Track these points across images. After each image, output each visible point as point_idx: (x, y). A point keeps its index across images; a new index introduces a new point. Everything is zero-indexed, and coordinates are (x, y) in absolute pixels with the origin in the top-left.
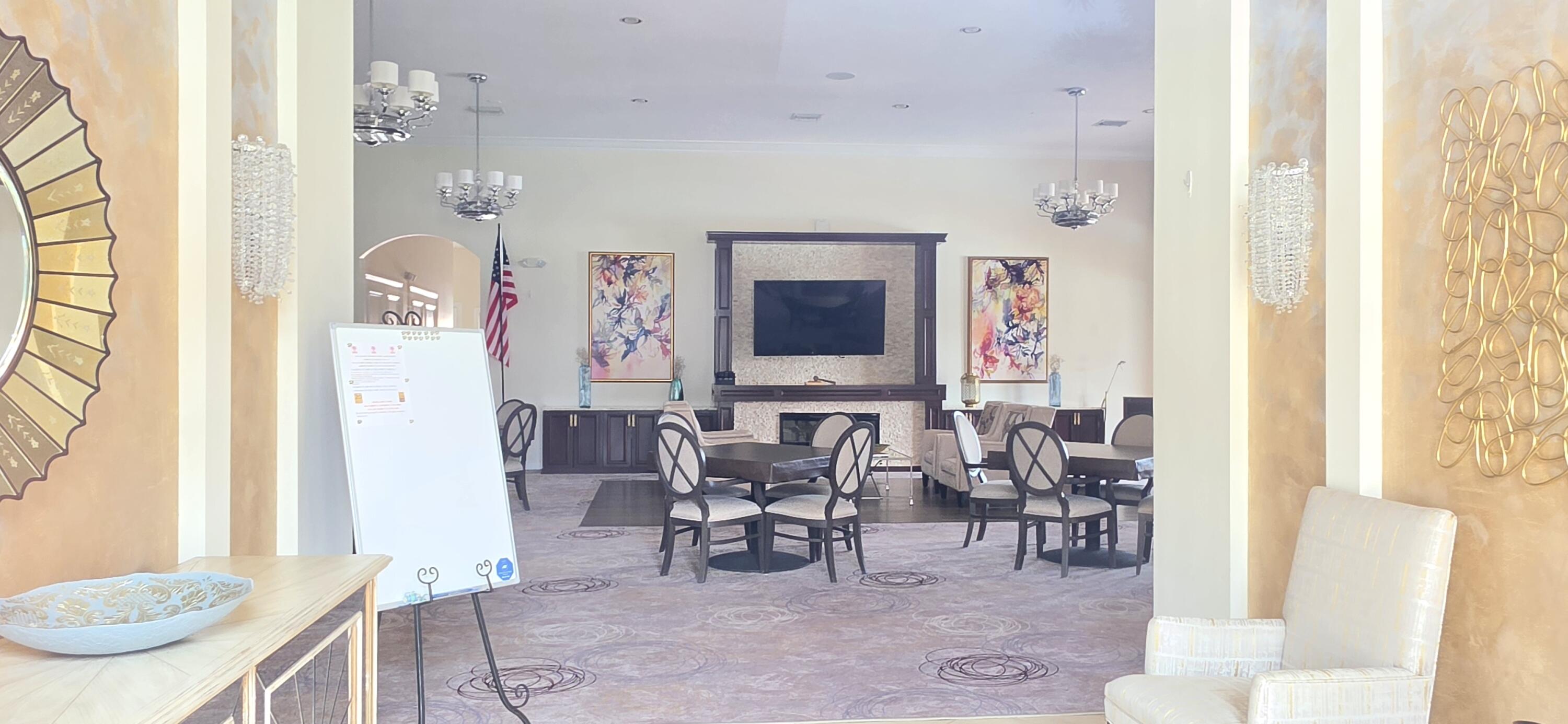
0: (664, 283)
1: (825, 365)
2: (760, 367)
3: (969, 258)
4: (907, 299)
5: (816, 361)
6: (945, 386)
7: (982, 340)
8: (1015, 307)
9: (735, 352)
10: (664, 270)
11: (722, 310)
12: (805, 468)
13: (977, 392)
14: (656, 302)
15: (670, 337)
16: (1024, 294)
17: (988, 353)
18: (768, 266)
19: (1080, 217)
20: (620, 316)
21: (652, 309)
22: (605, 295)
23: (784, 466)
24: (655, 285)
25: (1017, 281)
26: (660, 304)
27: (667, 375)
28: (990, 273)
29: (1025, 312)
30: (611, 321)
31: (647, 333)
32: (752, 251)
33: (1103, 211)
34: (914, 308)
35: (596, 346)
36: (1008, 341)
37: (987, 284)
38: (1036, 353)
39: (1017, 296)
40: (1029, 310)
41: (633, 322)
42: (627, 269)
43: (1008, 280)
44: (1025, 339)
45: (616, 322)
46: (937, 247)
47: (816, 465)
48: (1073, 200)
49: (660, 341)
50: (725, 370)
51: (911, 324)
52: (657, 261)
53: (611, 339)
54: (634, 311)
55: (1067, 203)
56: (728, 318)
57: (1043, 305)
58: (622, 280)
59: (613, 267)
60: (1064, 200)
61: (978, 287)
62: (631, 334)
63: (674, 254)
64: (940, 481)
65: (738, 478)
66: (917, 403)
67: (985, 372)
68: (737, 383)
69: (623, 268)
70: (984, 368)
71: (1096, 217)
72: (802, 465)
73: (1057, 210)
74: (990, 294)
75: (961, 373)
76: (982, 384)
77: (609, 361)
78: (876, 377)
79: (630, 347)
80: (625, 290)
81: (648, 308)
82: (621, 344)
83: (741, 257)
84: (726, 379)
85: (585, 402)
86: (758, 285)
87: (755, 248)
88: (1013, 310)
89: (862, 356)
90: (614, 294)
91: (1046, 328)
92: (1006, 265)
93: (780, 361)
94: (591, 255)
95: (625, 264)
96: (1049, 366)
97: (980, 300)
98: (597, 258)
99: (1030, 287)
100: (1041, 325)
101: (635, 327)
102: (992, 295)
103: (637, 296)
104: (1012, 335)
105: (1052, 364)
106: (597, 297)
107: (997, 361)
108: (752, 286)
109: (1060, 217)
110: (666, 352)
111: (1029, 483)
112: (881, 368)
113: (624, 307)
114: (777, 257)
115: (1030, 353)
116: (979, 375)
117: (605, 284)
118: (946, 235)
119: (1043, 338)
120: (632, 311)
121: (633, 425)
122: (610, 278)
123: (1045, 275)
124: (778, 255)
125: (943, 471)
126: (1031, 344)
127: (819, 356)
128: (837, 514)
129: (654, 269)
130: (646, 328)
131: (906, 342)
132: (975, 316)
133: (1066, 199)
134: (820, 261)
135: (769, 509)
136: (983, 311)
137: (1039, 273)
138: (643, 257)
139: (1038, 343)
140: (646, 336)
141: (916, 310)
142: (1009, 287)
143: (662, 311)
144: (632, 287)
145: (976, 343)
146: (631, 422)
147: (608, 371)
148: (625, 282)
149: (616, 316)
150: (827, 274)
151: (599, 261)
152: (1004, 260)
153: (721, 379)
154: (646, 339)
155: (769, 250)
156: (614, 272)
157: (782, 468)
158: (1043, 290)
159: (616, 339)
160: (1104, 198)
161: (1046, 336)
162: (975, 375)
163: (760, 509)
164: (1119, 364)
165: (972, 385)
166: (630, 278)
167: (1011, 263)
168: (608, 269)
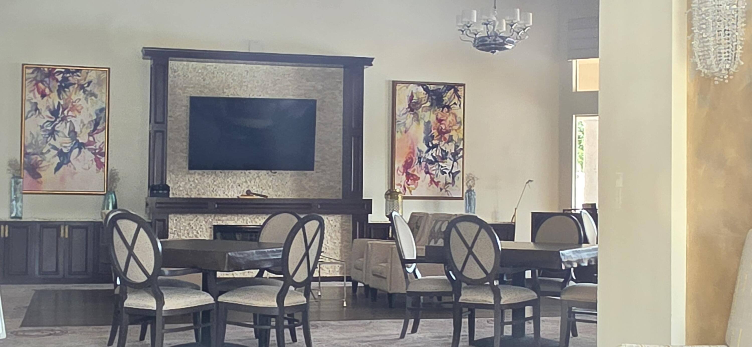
0: (99, 97)
1: (257, 180)
2: (194, 181)
3: (393, 82)
4: (335, 119)
5: (248, 176)
6: (371, 200)
7: (405, 160)
8: (434, 129)
9: (170, 166)
10: (99, 84)
11: (157, 125)
12: (257, 259)
13: (400, 208)
14: (91, 115)
15: (105, 150)
16: (443, 116)
17: (410, 171)
18: (202, 84)
19: (497, 42)
20: (53, 128)
21: (86, 122)
22: (39, 107)
23: (238, 256)
24: (89, 99)
25: (437, 105)
26: (94, 117)
27: (100, 187)
28: (412, 96)
29: (444, 133)
30: (45, 133)
31: (81, 146)
32: (188, 69)
33: (518, 38)
34: (342, 127)
35: (29, 158)
36: (428, 160)
37: (409, 107)
38: (453, 172)
39: (437, 119)
40: (448, 132)
41: (67, 134)
42: (61, 82)
43: (428, 104)
44: (444, 158)
45: (49, 135)
46: (365, 70)
47: (268, 256)
48: (492, 27)
49: (94, 154)
50: (159, 183)
51: (339, 144)
52: (92, 76)
53: (44, 151)
54: (68, 124)
55: (487, 28)
56: (164, 133)
57: (460, 127)
58: (56, 93)
59: (47, 79)
60: (485, 26)
61: (401, 109)
62: (65, 147)
63: (109, 69)
64: (371, 286)
65: (193, 267)
66: (345, 217)
67: (407, 189)
68: (171, 196)
69: (57, 81)
70: (406, 185)
71: (512, 43)
72: (256, 255)
73: (477, 36)
74: (412, 116)
75: (385, 189)
76: (404, 200)
77: (42, 174)
78: (306, 192)
79: (64, 160)
80: (59, 103)
81: (82, 122)
82: (55, 156)
83: (176, 74)
84: (161, 192)
85: (17, 213)
86: (193, 100)
87: (190, 66)
88: (433, 131)
89: (292, 172)
90: (48, 107)
91: (463, 149)
92: (427, 90)
93: (214, 176)
94: (24, 66)
95: (60, 77)
96: (465, 184)
97: (402, 121)
98: (30, 71)
99: (448, 111)
100: (458, 146)
101: (68, 140)
102: (414, 117)
103: (71, 110)
104: (432, 154)
105: (468, 182)
106: (30, 109)
107: (419, 178)
108: (186, 102)
109: (480, 42)
110: (100, 165)
111: (464, 273)
112: (311, 184)
113: (58, 120)
114: (211, 76)
115: (447, 172)
116: (402, 191)
117: (38, 96)
118: (372, 59)
119: (460, 158)
120: (66, 124)
121: (67, 236)
122: (44, 91)
123: (462, 100)
124: (213, 73)
125: (374, 275)
126: (448, 164)
127: (251, 171)
128: (288, 301)
129: (89, 83)
130: (80, 141)
131: (333, 160)
132: (398, 136)
133: (487, 25)
134: (253, 81)
135: (221, 299)
136: (406, 132)
137: (456, 97)
138: (78, 71)
139: (455, 163)
140: (80, 149)
141: (344, 129)
142: (430, 110)
143: (97, 124)
144: (66, 100)
145: (400, 161)
146: (64, 233)
147: (41, 183)
148: (59, 95)
149: (50, 128)
150: (260, 93)
151: (33, 73)
152: (425, 85)
153: (155, 192)
154: (80, 152)
155: (204, 68)
156: (49, 84)
157: (237, 258)
158: (460, 113)
159: (49, 151)
160: (519, 26)
161: (463, 157)
162: (398, 191)
163: (213, 299)
164: (527, 183)
165: (396, 201)
166: (65, 91)
167: (432, 87)
168: (42, 81)
